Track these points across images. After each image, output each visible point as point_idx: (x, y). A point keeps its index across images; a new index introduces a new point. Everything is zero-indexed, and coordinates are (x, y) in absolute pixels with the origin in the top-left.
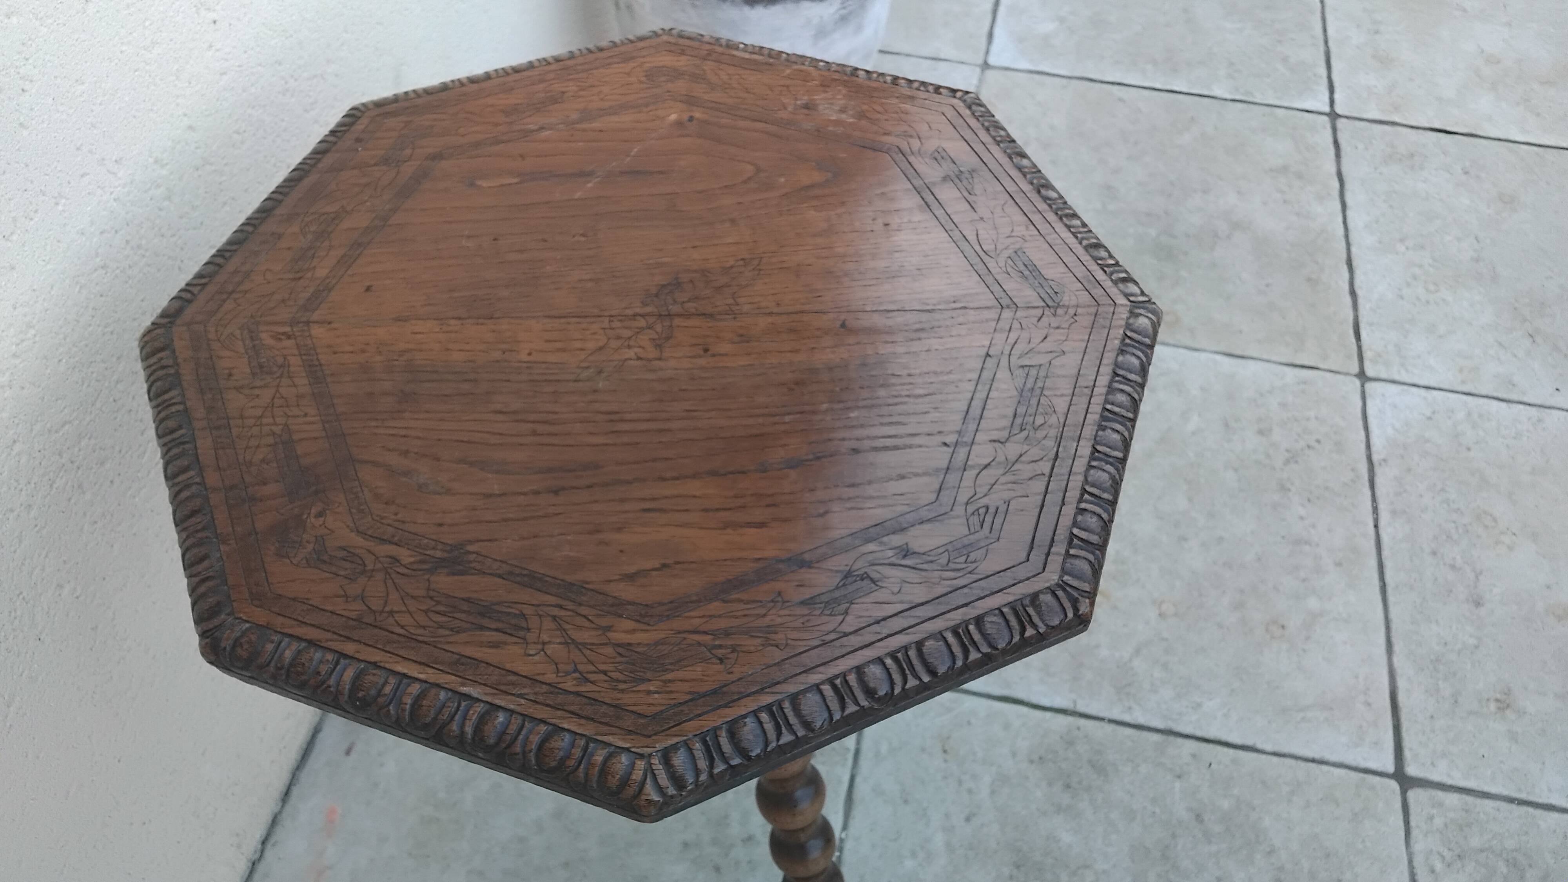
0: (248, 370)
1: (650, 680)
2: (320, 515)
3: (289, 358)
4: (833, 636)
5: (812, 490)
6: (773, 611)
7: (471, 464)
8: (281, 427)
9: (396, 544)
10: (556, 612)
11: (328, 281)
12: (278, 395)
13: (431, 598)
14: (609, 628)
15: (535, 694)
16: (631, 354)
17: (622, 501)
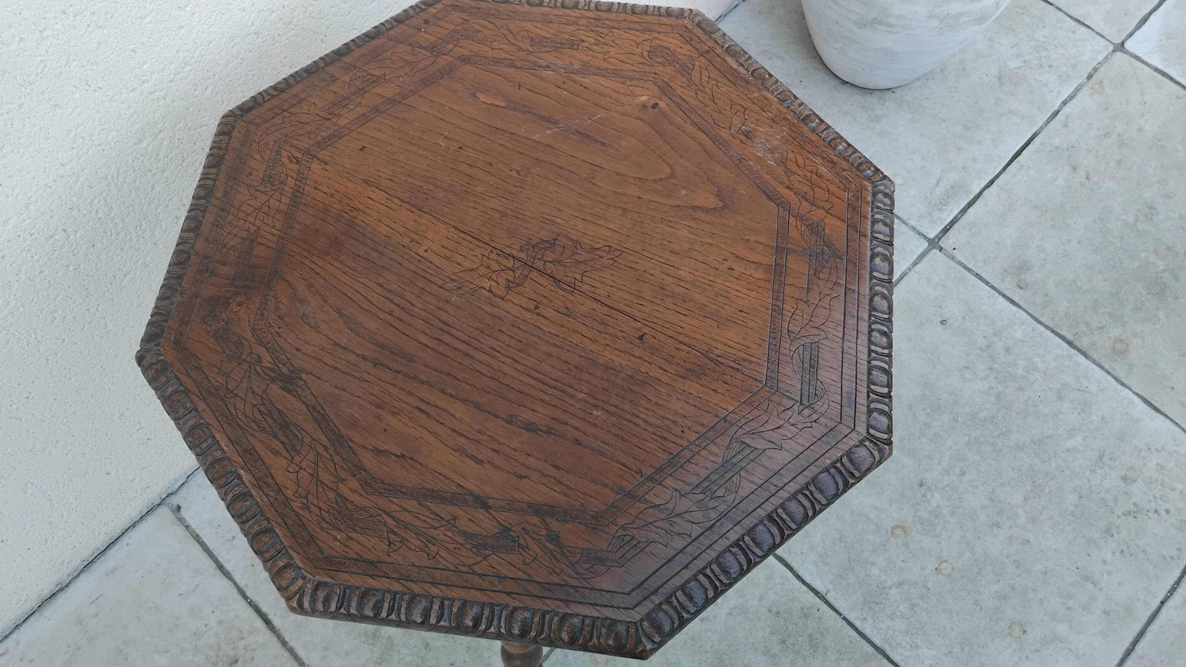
0: (261, 176)
1: (341, 531)
2: (240, 304)
3: (289, 178)
4: (465, 569)
5: (529, 455)
6: (442, 529)
7: (341, 315)
8: (256, 228)
9: (267, 349)
10: (321, 451)
11: (343, 130)
12: (267, 204)
13: (262, 398)
14: (343, 480)
15: (275, 499)
16: (487, 284)
17: (410, 393)
